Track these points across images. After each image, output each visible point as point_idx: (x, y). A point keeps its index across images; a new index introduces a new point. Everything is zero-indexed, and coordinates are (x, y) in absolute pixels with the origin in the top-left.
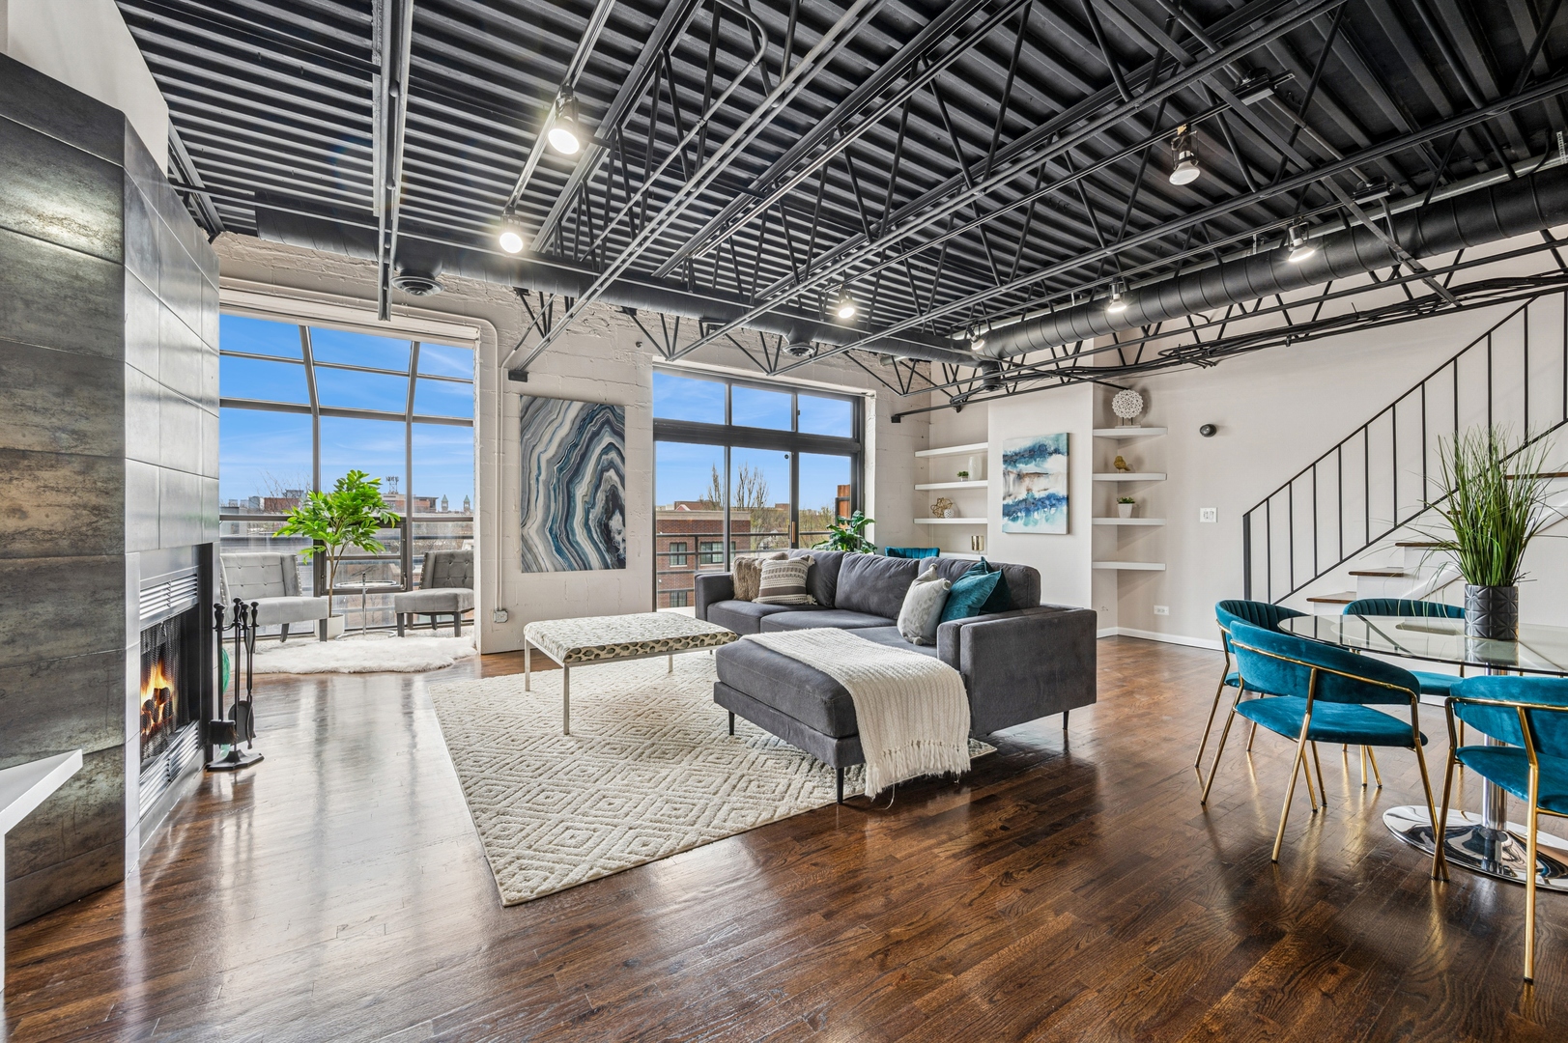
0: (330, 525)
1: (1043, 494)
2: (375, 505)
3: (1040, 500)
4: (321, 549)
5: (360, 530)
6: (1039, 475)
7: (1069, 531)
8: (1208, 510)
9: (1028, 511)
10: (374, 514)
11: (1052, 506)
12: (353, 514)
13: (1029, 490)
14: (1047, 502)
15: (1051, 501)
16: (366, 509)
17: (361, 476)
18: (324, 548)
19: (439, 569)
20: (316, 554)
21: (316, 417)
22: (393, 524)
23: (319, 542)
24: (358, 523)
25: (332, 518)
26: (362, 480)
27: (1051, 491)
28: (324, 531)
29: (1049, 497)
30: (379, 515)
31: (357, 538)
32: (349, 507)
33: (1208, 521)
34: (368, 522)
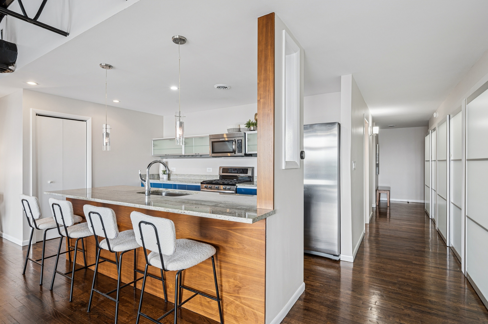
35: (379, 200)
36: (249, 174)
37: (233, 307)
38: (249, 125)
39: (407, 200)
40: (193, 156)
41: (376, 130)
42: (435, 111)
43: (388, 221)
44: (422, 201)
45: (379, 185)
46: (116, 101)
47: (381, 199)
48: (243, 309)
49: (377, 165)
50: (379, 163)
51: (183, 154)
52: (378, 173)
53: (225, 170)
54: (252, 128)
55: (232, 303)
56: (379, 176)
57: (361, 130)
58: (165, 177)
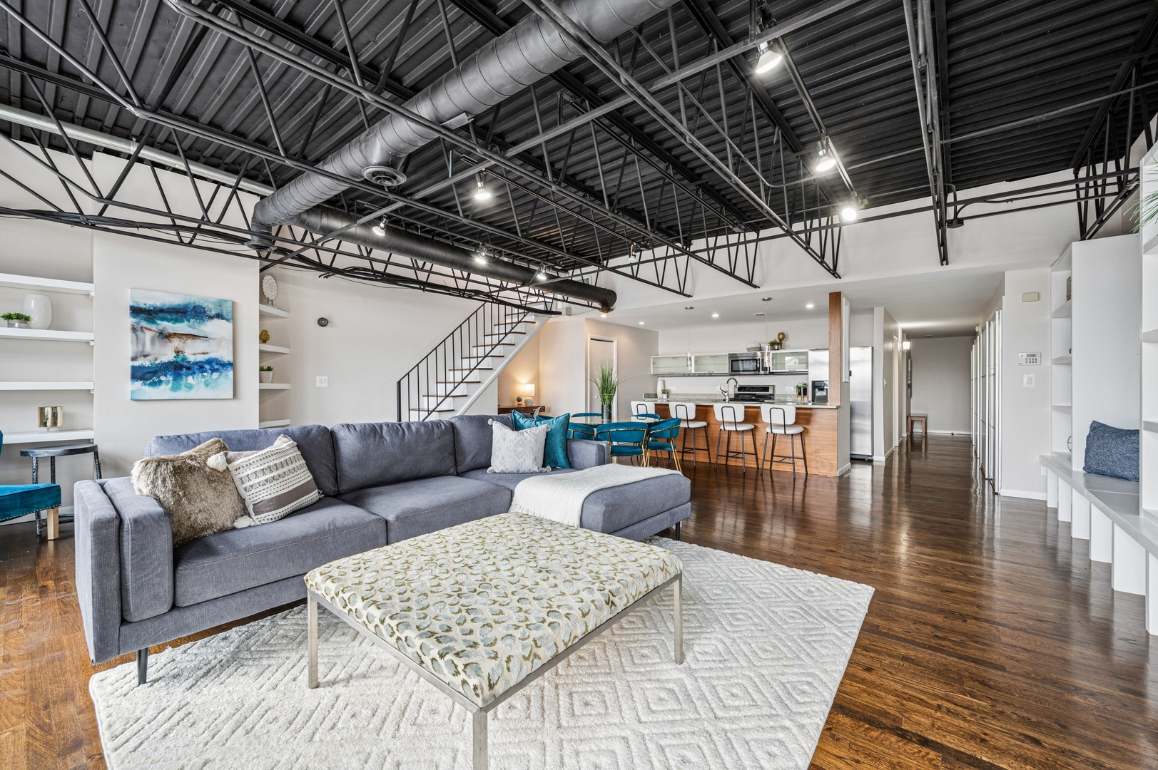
1: (200, 358)
3: (196, 363)
6: (194, 337)
7: (235, 395)
8: (322, 378)
9: (177, 376)
11: (214, 370)
13: (178, 352)
14: (207, 367)
15: (214, 365)
27: (212, 355)
29: (209, 362)
33: (322, 385)
35: (912, 432)
36: (771, 392)
37: (814, 462)
38: (773, 344)
39: (951, 432)
40: (704, 375)
41: (907, 345)
42: (978, 325)
43: (923, 460)
44: (968, 433)
45: (913, 412)
46: (642, 323)
47: (914, 430)
48: (822, 462)
49: (909, 386)
50: (911, 384)
51: (693, 372)
52: (909, 396)
53: (741, 389)
54: (776, 347)
55: (813, 460)
56: (913, 401)
57: (890, 345)
58: (665, 396)
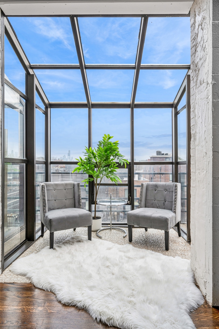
0: (95, 167)
2: (116, 155)
4: (92, 179)
5: (109, 170)
10: (116, 160)
12: (105, 160)
16: (112, 157)
17: (109, 138)
18: (93, 179)
19: (149, 194)
20: (89, 182)
21: (89, 109)
22: (126, 166)
23: (91, 176)
24: (108, 166)
25: (96, 163)
26: (110, 141)
28: (93, 170)
30: (118, 161)
31: (108, 174)
32: (103, 155)
34: (113, 164)
